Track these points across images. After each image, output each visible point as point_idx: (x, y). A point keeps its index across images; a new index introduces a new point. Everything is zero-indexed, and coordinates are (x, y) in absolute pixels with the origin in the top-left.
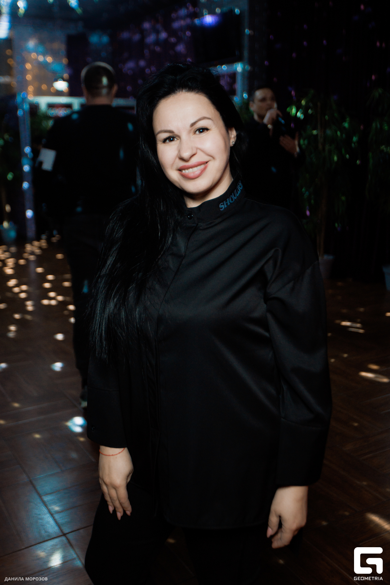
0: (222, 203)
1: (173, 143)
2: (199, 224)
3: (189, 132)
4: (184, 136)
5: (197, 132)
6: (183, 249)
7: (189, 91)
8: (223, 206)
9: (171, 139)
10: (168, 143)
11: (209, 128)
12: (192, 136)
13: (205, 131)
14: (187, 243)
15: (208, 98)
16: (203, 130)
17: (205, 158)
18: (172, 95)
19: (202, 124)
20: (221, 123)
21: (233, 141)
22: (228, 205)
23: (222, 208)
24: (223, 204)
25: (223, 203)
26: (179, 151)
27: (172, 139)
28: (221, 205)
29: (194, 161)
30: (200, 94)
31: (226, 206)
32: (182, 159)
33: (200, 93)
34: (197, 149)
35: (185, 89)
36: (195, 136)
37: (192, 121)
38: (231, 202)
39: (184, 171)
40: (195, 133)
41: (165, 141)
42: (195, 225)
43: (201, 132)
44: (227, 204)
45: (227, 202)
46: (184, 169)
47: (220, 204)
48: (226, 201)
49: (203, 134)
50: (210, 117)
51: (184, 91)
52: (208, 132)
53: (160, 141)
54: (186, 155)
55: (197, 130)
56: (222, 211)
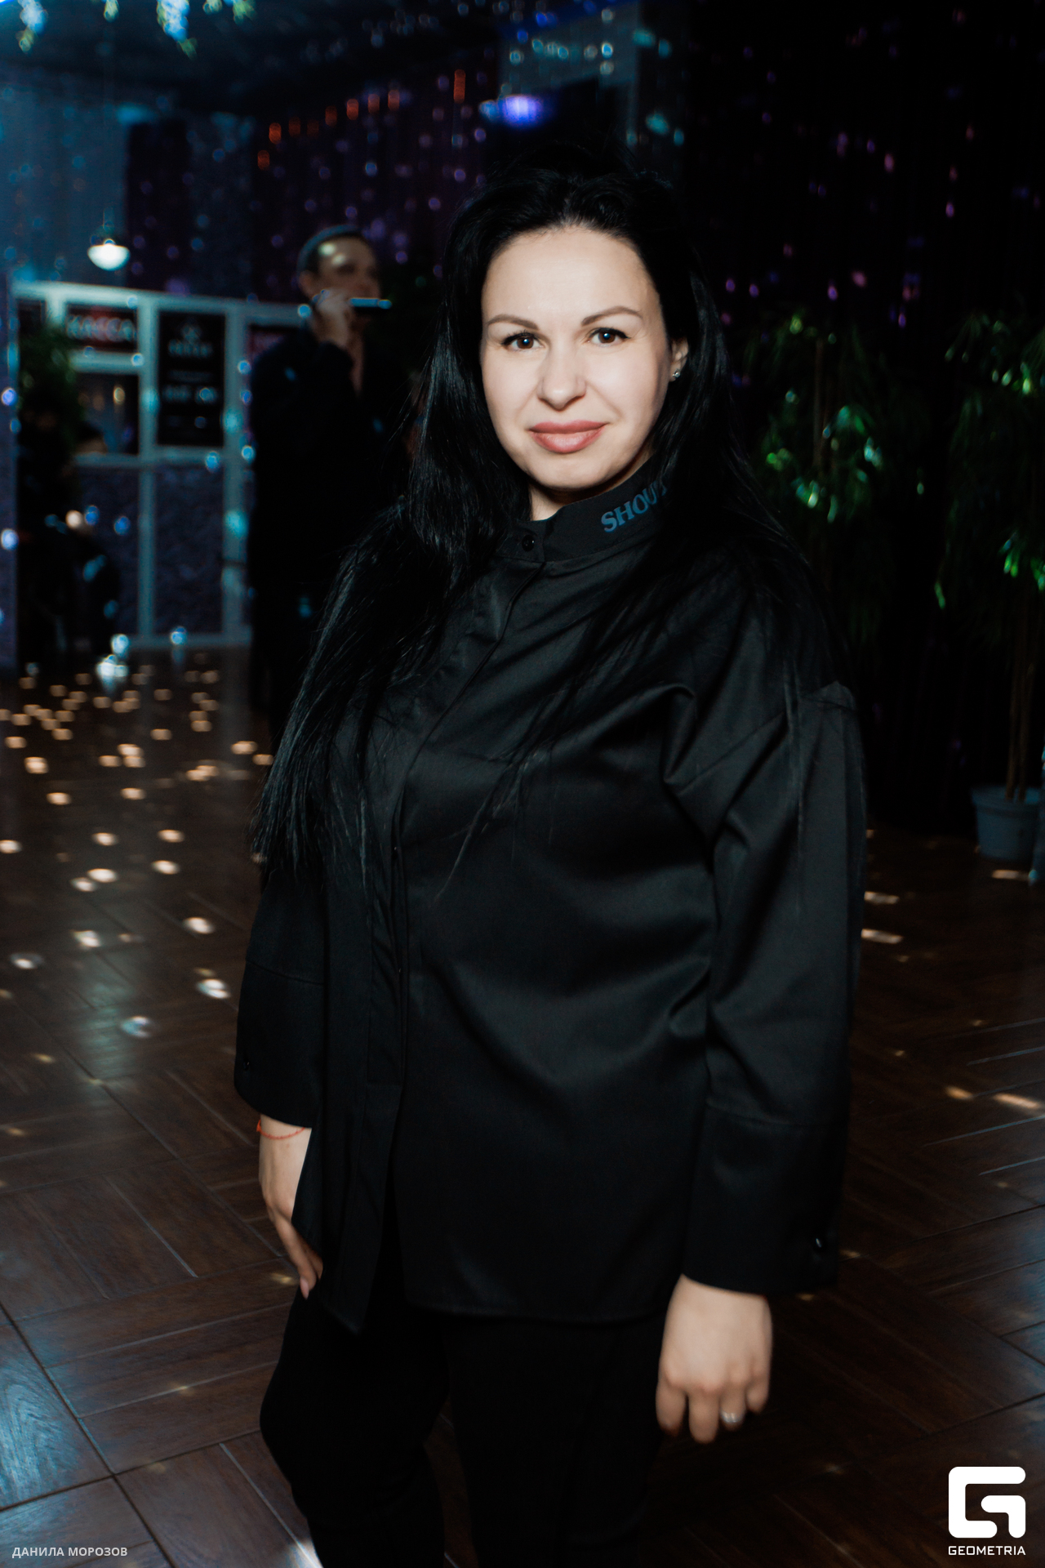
0: (611, 513)
1: (529, 352)
2: (549, 563)
3: (576, 336)
4: (561, 341)
5: (596, 338)
6: (498, 624)
8: (612, 521)
9: (526, 338)
10: (516, 349)
11: (629, 336)
12: (582, 346)
13: (617, 339)
14: (509, 609)
15: (639, 256)
16: (612, 335)
17: (602, 414)
18: (551, 228)
19: (614, 321)
20: (658, 324)
21: (676, 371)
22: (629, 518)
23: (610, 526)
24: (615, 516)
25: (614, 513)
26: (543, 380)
27: (526, 340)
28: (608, 517)
29: (574, 414)
30: (621, 242)
31: (622, 522)
32: (545, 401)
33: (621, 239)
34: (588, 383)
36: (586, 346)
37: (592, 312)
38: (638, 511)
40: (590, 338)
41: (507, 342)
42: (537, 565)
43: (605, 340)
44: (625, 517)
45: (624, 512)
47: (606, 514)
48: (623, 509)
49: (610, 348)
51: (582, 223)
52: (625, 343)
53: (496, 340)
54: (559, 394)
55: (594, 334)
56: (610, 533)
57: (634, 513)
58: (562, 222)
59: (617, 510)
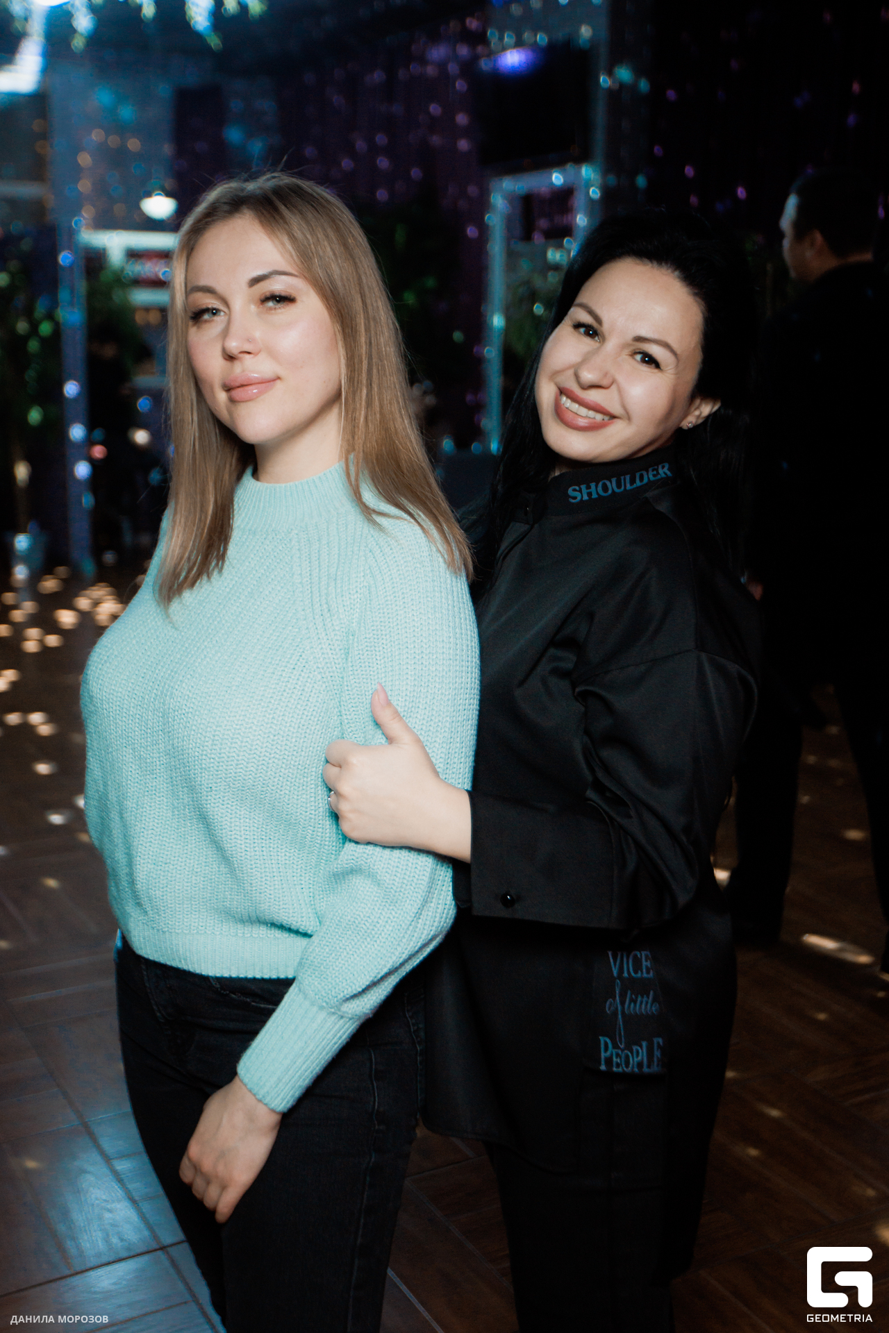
0: (577, 488)
1: (587, 340)
3: (624, 346)
4: (612, 344)
5: (639, 357)
7: (685, 281)
8: (577, 494)
9: (591, 331)
10: (580, 333)
11: (662, 368)
12: (625, 355)
13: (653, 365)
16: (650, 360)
17: (615, 408)
19: (656, 351)
20: (691, 376)
21: (690, 421)
23: (575, 498)
24: (580, 491)
26: (583, 362)
28: (575, 490)
29: (593, 396)
30: (696, 301)
31: (586, 497)
32: (577, 376)
34: (614, 382)
35: (680, 272)
36: (630, 359)
37: (644, 333)
38: (602, 494)
39: (564, 398)
40: (634, 353)
41: (578, 326)
43: (643, 361)
44: (590, 494)
45: (589, 491)
46: (568, 397)
47: (575, 487)
48: (588, 487)
49: (645, 369)
50: (678, 352)
51: (677, 273)
52: (656, 371)
53: (572, 320)
54: (588, 376)
55: (640, 353)
56: (573, 504)
57: (598, 493)
58: (663, 264)
59: (583, 487)
